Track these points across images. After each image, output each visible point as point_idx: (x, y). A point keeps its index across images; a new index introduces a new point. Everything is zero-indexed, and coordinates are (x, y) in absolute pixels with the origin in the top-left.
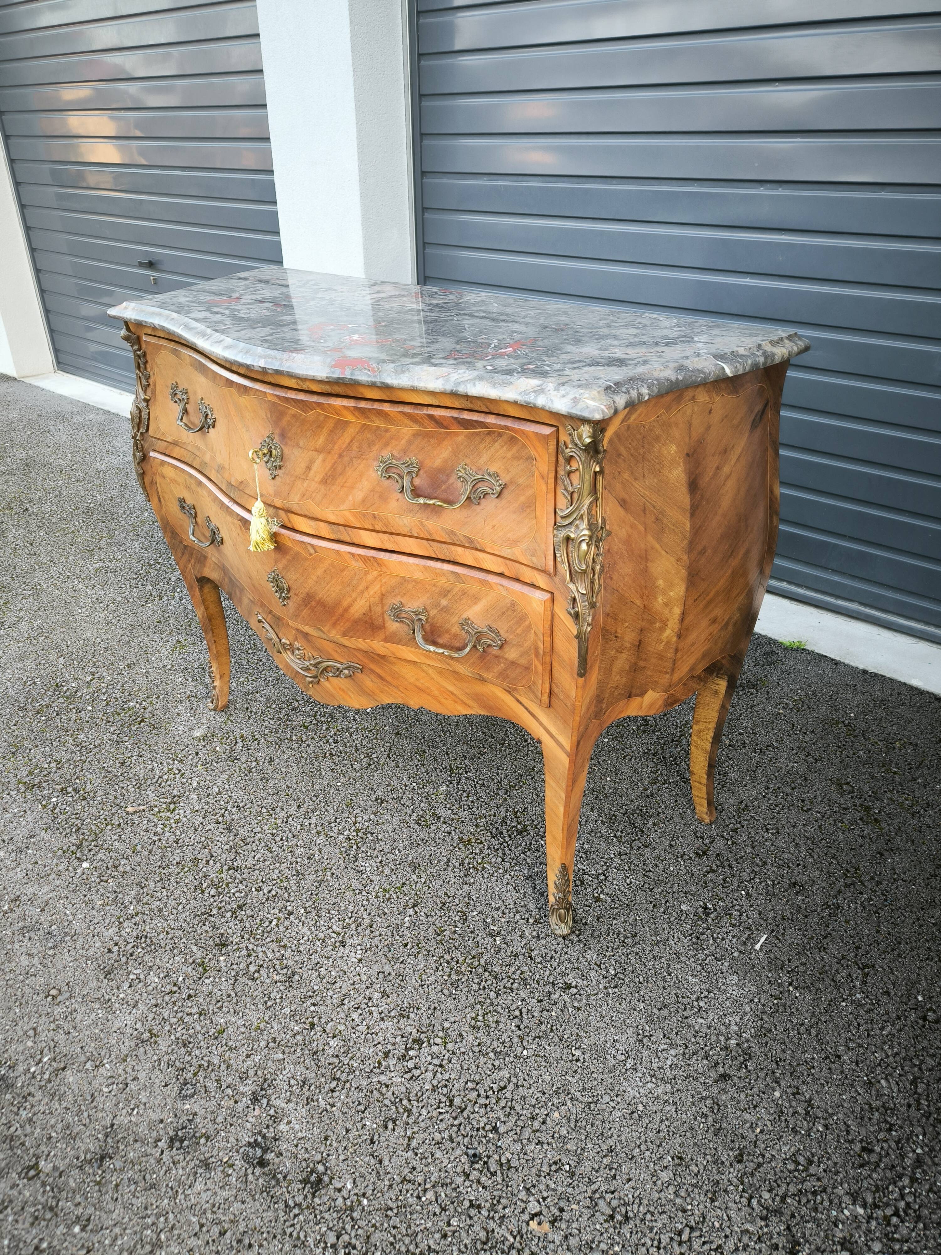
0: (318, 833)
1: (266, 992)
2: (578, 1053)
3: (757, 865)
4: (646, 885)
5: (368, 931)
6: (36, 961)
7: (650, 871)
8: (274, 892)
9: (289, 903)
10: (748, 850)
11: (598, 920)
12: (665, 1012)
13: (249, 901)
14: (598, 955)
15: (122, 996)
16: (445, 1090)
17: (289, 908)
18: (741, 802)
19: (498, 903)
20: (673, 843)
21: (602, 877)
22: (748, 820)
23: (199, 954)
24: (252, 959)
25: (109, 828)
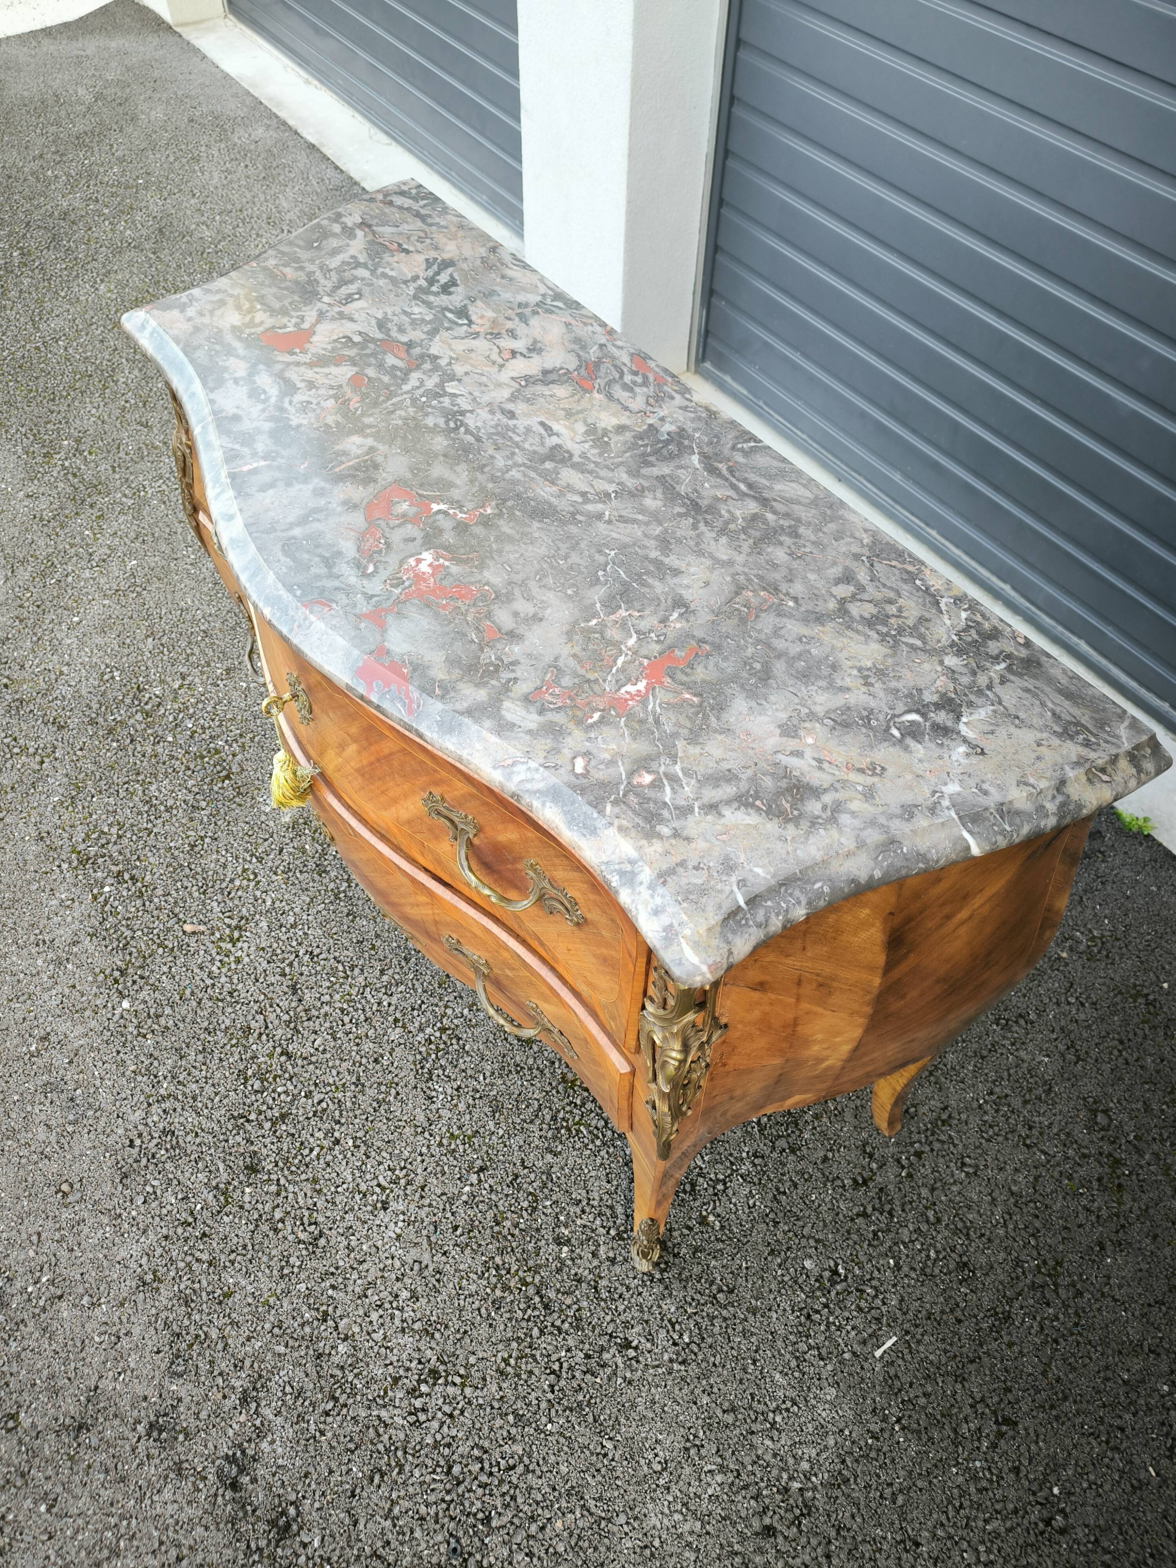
0: (396, 1020)
1: (285, 1254)
2: (609, 1445)
3: (927, 1221)
4: (772, 1216)
5: (418, 1195)
6: (53, 1138)
7: (784, 1193)
8: (324, 1105)
9: (337, 1127)
10: (925, 1192)
11: (694, 1254)
12: (729, 1418)
13: (294, 1111)
14: (677, 1309)
15: (134, 1213)
16: (447, 1451)
17: (337, 1134)
18: (945, 1108)
19: (578, 1194)
20: (830, 1155)
21: (720, 1187)
22: (943, 1142)
23: (224, 1177)
24: (280, 1200)
25: (160, 951)
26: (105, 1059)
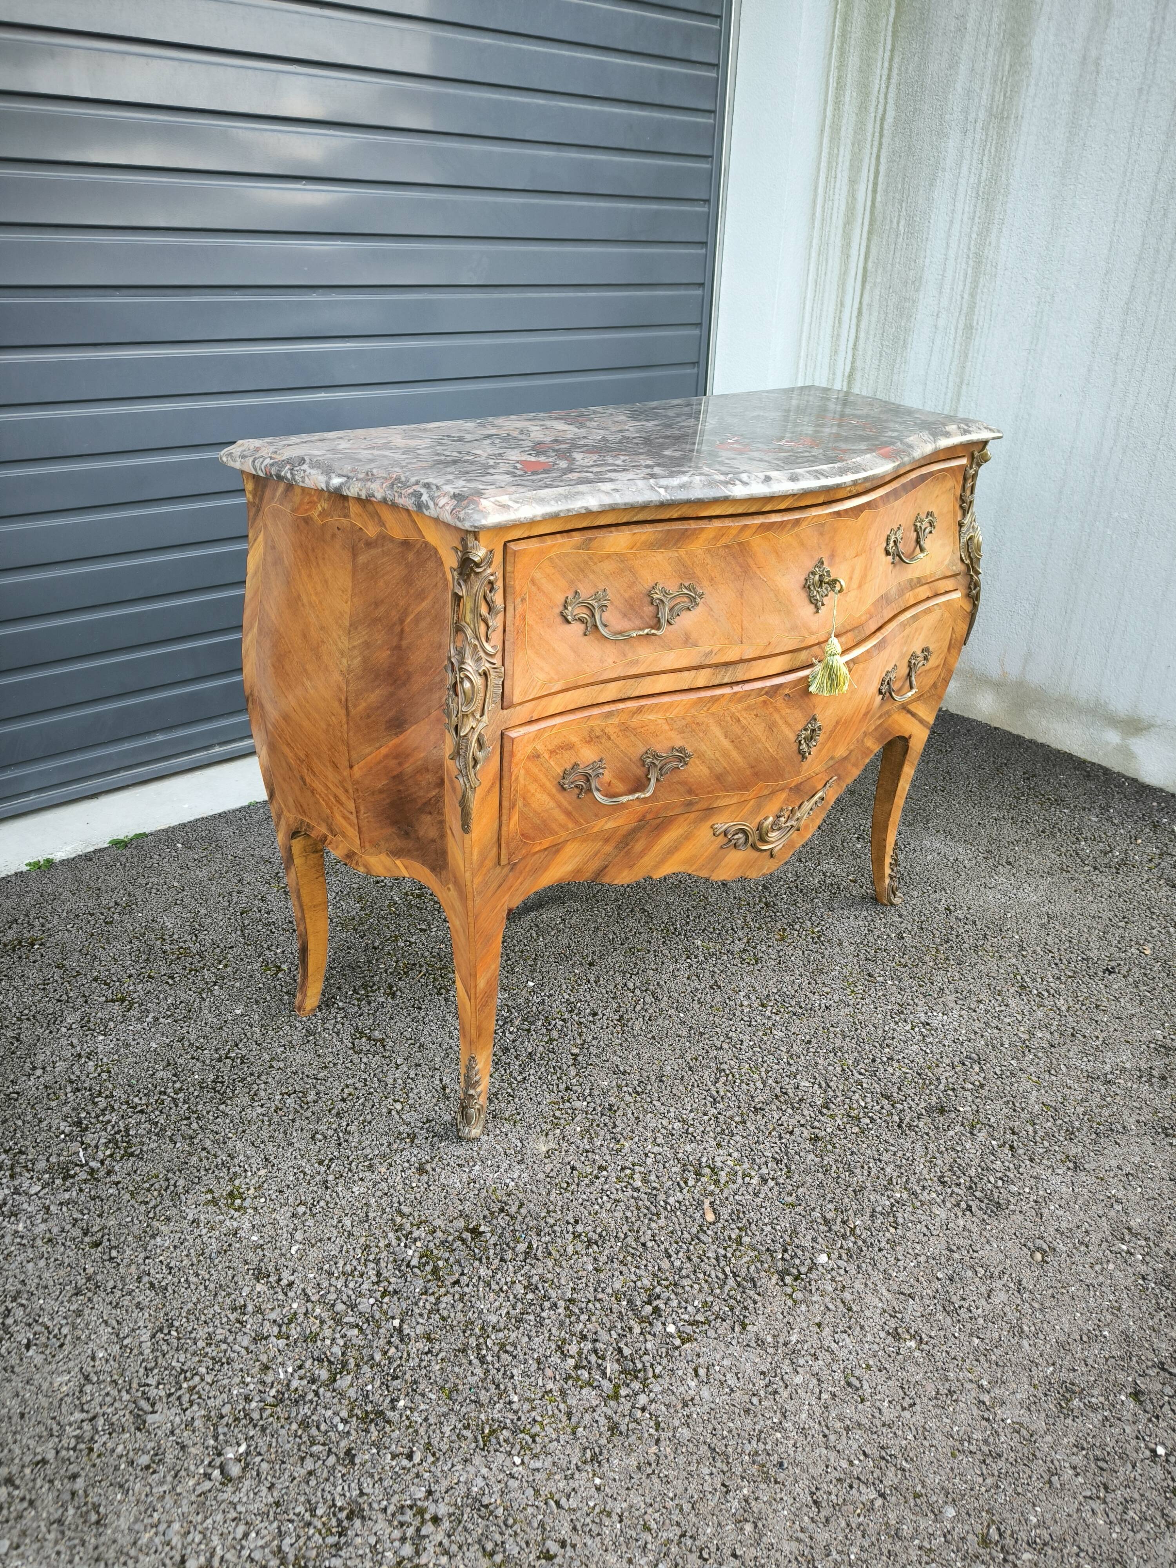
25: (746, 1240)
26: (893, 1262)
